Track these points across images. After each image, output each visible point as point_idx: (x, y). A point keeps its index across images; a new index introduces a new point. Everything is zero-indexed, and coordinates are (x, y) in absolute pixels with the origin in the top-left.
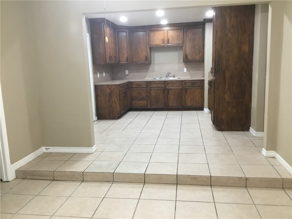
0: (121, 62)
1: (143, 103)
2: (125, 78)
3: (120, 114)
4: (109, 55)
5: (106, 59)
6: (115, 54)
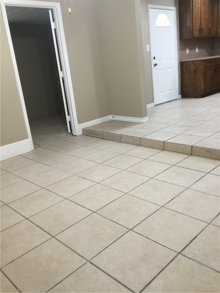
3: (205, 92)
4: (198, 28)
5: (193, 33)
6: (210, 25)
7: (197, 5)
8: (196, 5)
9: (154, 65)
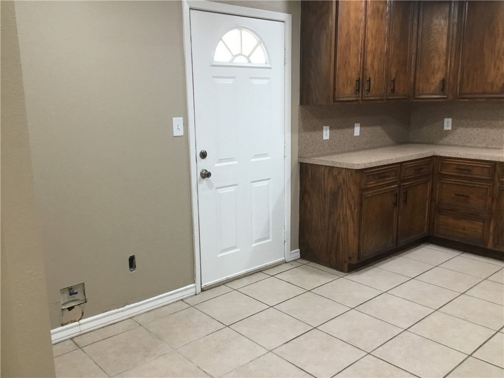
0: (419, 95)
1: (473, 229)
2: (441, 142)
3: (359, 258)
4: (354, 75)
5: (335, 89)
6: (393, 71)
7: (353, 14)
8: (348, 13)
9: (201, 174)
